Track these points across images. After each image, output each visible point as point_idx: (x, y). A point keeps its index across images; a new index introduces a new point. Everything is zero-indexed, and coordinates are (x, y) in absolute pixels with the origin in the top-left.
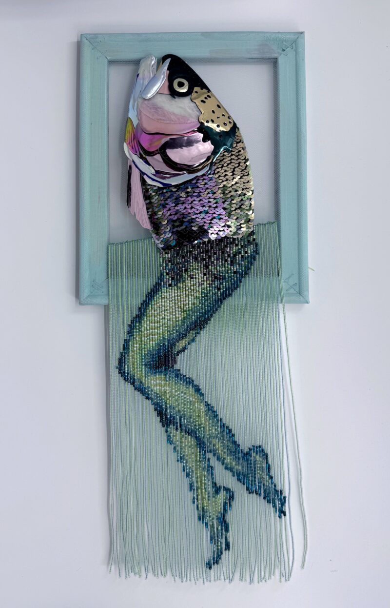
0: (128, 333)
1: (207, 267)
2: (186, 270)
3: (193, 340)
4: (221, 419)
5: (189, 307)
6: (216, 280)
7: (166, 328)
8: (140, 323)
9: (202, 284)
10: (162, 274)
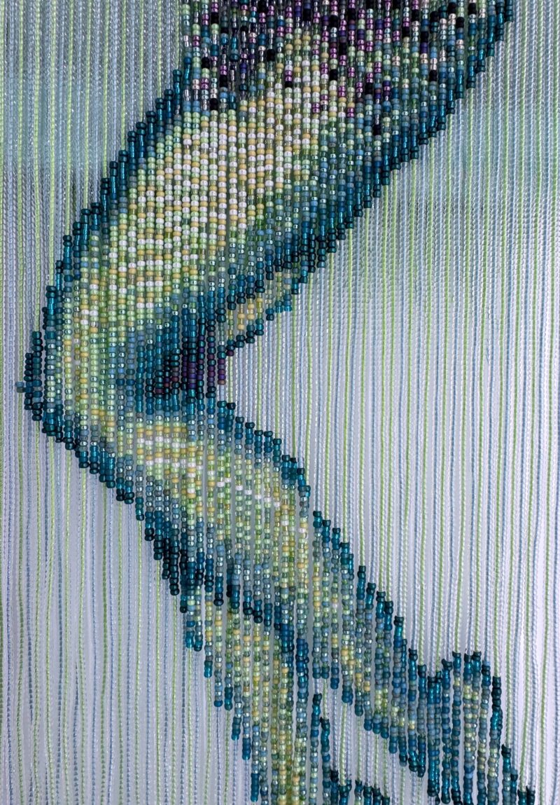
0: (61, 266)
1: (343, 50)
2: (271, 56)
3: (284, 303)
4: (362, 570)
5: (274, 188)
6: (370, 96)
7: (195, 257)
8: (105, 233)
9: (321, 108)
10: (187, 63)
